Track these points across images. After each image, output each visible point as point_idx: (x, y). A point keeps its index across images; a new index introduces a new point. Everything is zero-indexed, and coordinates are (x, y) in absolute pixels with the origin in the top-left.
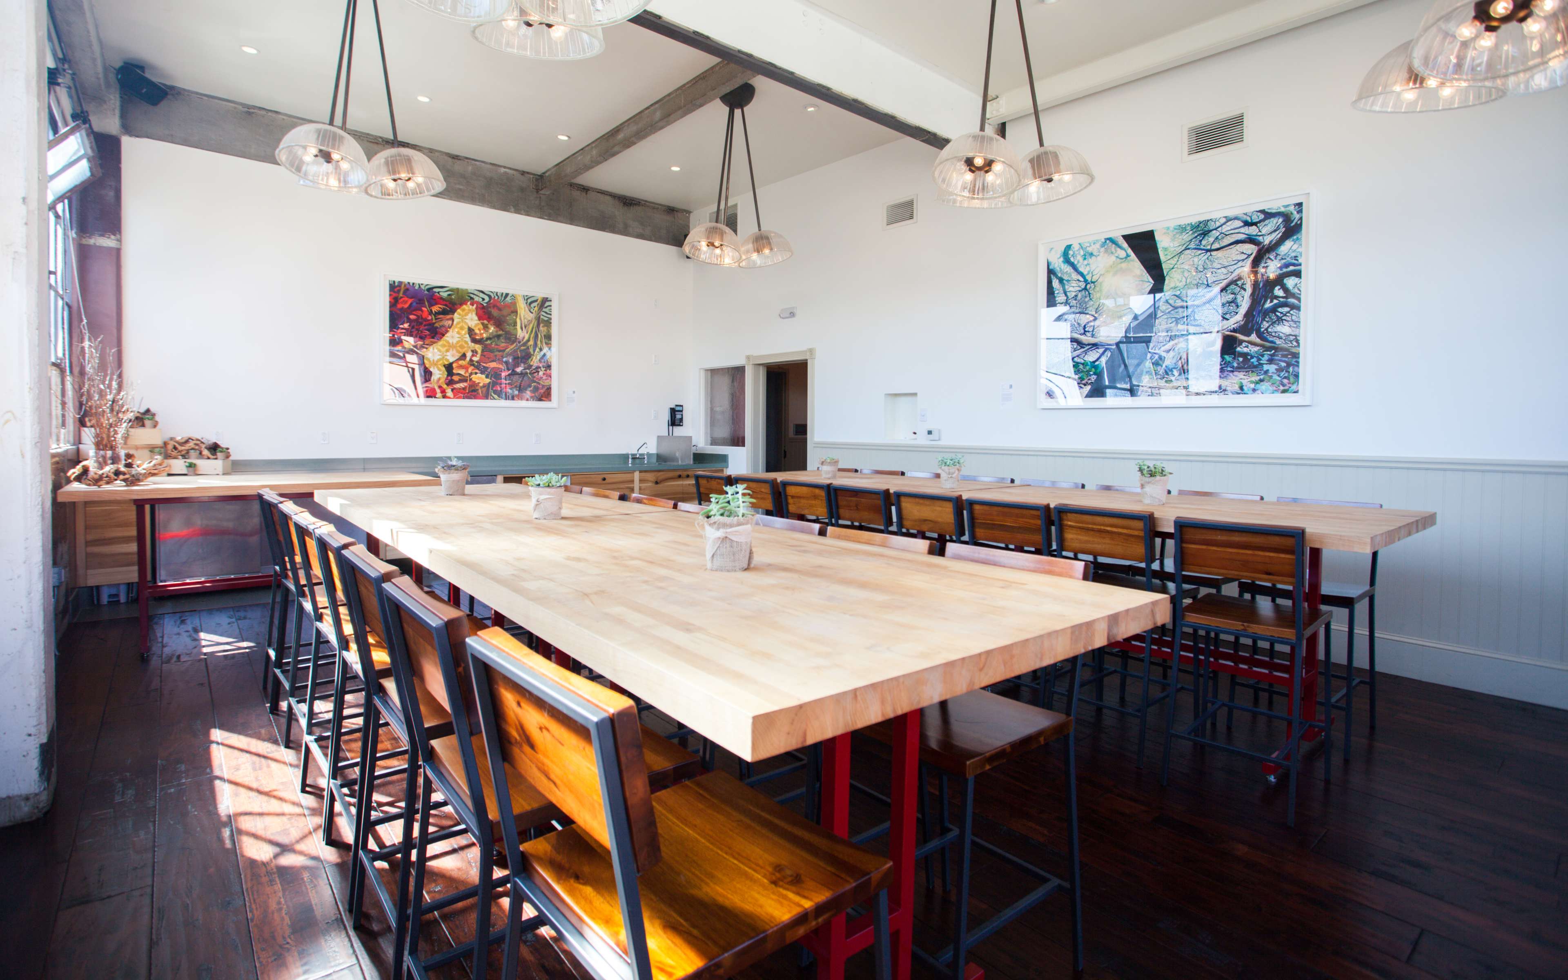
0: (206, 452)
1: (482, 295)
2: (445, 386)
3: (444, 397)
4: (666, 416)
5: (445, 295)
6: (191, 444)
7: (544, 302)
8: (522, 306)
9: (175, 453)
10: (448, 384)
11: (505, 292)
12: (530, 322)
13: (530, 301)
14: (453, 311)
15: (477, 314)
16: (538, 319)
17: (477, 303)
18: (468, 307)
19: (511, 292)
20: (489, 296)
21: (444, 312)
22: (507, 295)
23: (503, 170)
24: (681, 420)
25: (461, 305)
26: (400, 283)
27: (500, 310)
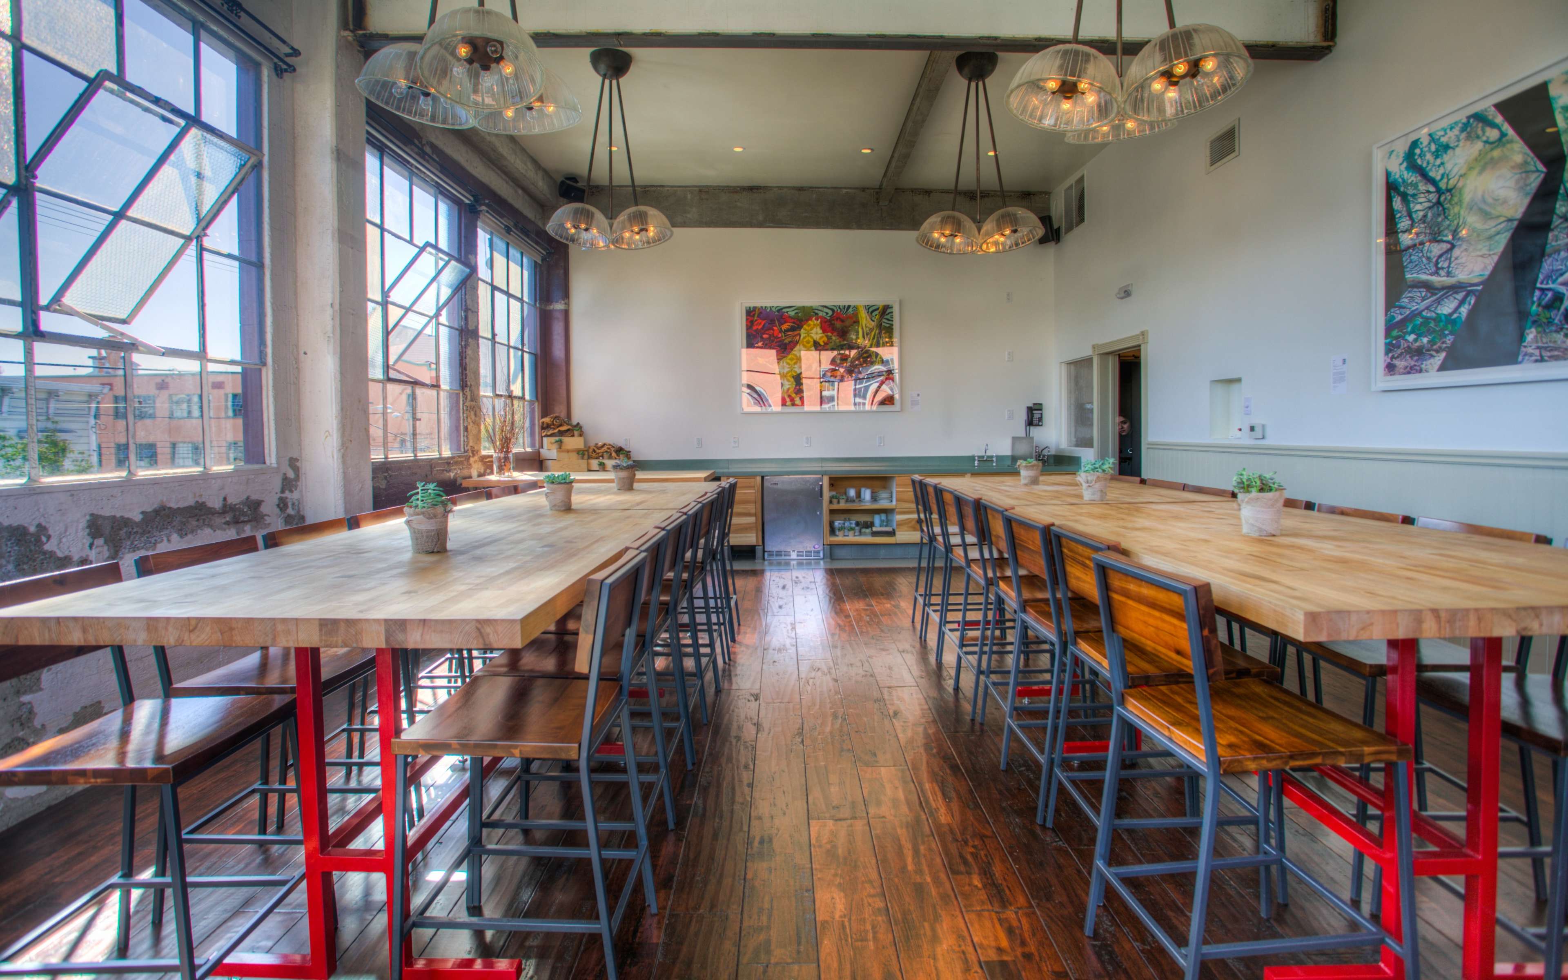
0: (614, 454)
1: (826, 310)
2: (794, 395)
3: (794, 405)
4: (1023, 416)
5: (792, 313)
6: (605, 448)
7: (885, 311)
8: (863, 315)
9: (594, 455)
10: (796, 394)
11: (847, 304)
12: (871, 330)
13: (871, 310)
14: (800, 327)
15: (822, 328)
16: (880, 326)
17: (821, 317)
18: (813, 322)
19: (852, 304)
20: (833, 310)
21: (793, 329)
22: (849, 307)
23: (844, 191)
24: (1040, 419)
25: (807, 320)
26: (755, 308)
27: (843, 321)
